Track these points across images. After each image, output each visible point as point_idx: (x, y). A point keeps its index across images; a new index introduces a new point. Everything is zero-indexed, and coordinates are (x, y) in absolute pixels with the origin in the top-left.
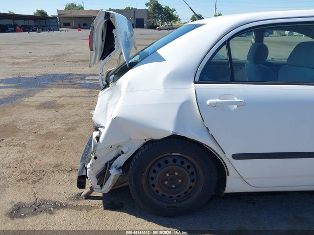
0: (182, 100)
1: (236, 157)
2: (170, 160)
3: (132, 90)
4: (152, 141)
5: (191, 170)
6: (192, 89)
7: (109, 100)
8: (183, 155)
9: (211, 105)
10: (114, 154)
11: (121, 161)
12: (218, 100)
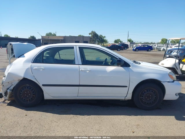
1: (44, 85)
2: (26, 87)
5: (33, 91)
6: (30, 64)
8: (30, 86)
9: (34, 69)
12: (37, 68)
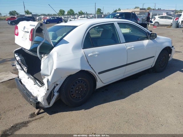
0: (80, 56)
1: (100, 73)
2: (77, 82)
3: (60, 55)
4: (70, 76)
5: (85, 84)
7: (48, 62)
8: (82, 79)
10: (53, 87)
11: (57, 88)
